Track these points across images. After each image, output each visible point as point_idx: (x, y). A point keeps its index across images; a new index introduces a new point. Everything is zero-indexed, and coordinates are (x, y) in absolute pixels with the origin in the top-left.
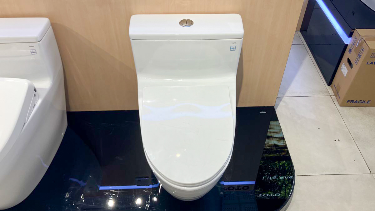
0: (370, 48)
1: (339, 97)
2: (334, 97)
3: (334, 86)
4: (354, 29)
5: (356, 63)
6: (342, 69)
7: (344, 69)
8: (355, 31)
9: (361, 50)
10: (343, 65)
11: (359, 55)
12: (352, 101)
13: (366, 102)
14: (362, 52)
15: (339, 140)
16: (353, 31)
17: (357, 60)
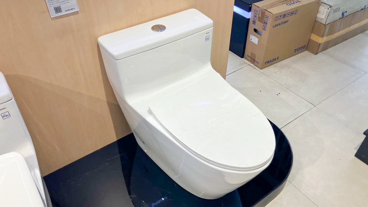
0: (274, 13)
1: (257, 62)
2: (252, 65)
3: (248, 56)
4: (251, 4)
5: (264, 29)
6: (251, 39)
7: (253, 39)
8: (253, 5)
9: (266, 18)
10: (251, 36)
11: (265, 23)
12: (268, 62)
13: (276, 59)
14: (267, 19)
15: (279, 94)
16: (250, 6)
17: (264, 27)
